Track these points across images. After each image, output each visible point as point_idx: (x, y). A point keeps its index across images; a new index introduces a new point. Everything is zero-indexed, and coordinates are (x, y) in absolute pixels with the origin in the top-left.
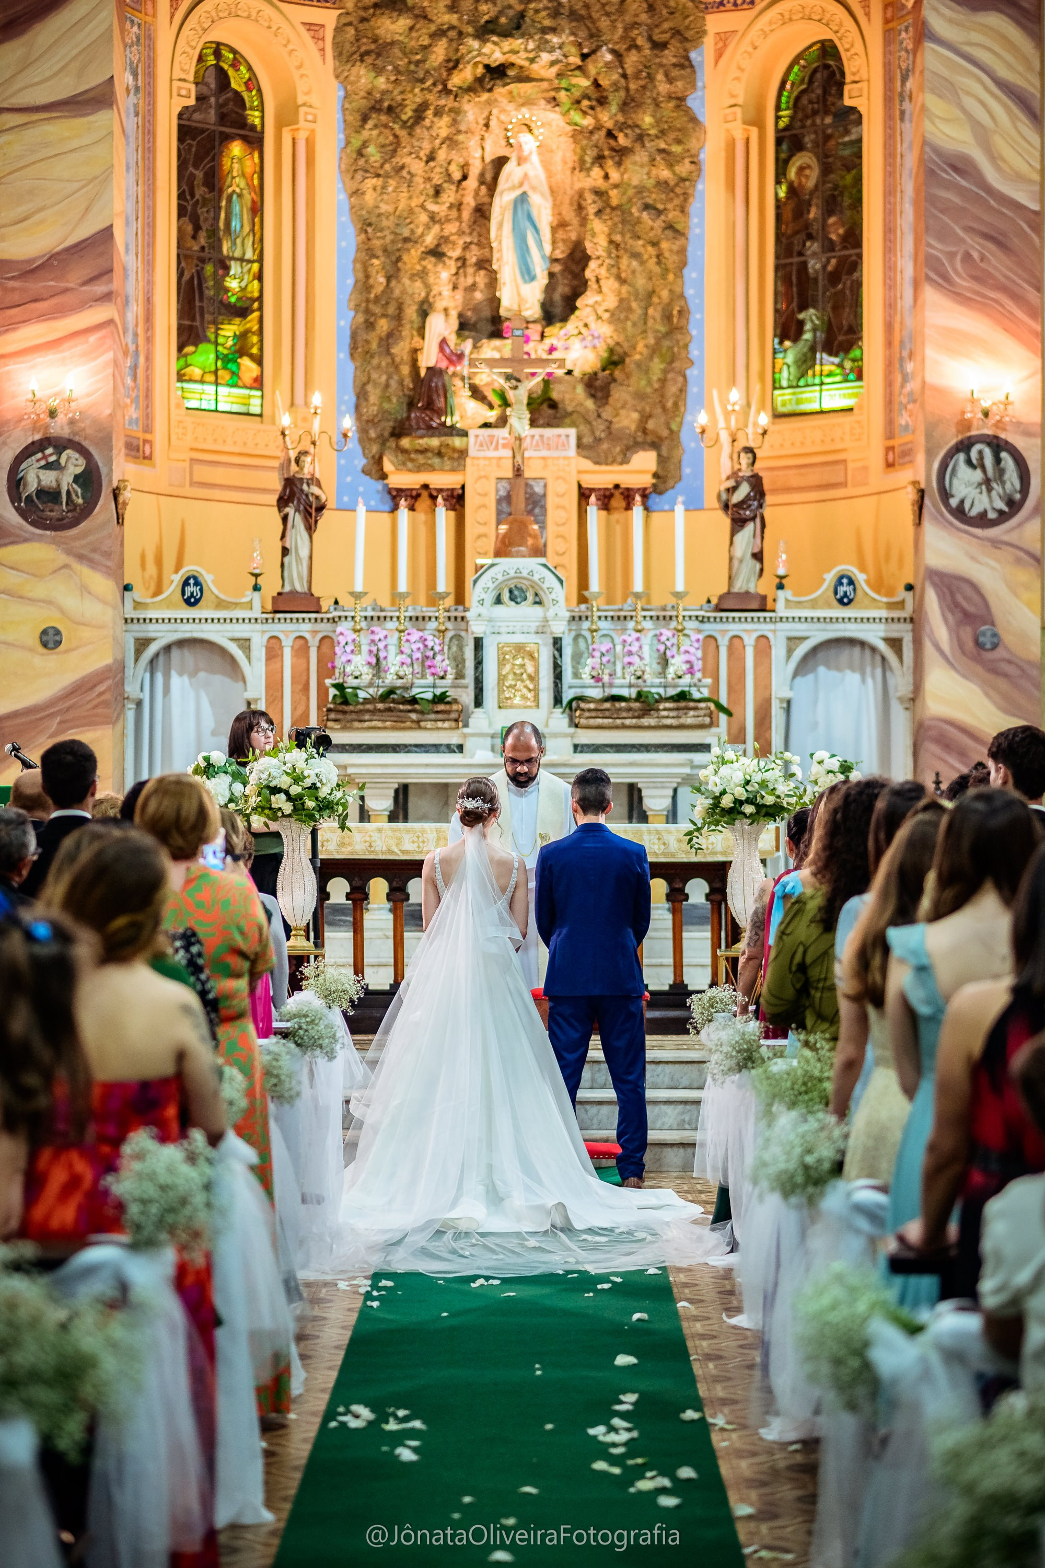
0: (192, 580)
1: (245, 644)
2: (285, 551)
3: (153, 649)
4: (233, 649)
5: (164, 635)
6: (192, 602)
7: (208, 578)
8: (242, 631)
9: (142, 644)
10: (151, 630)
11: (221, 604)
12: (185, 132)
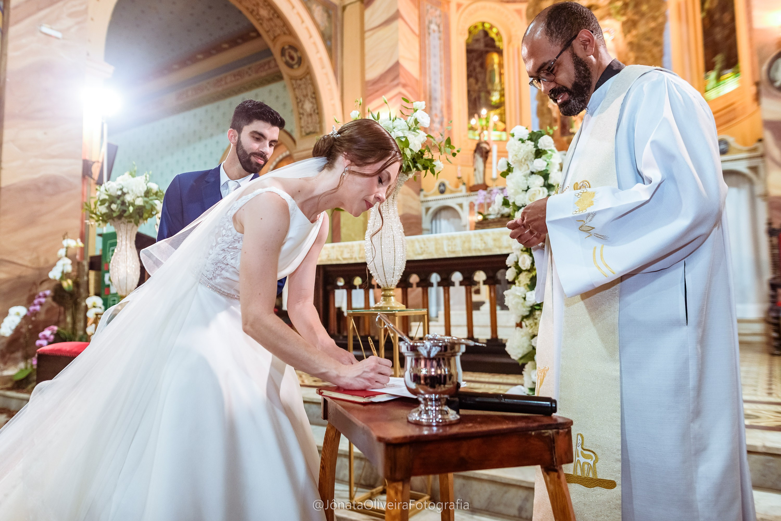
0: (443, 184)
1: (461, 205)
2: (475, 170)
3: (431, 211)
4: (457, 208)
5: (434, 206)
6: (442, 192)
7: (447, 183)
8: (460, 201)
9: (428, 209)
10: (430, 204)
11: (452, 192)
12: (469, 51)
